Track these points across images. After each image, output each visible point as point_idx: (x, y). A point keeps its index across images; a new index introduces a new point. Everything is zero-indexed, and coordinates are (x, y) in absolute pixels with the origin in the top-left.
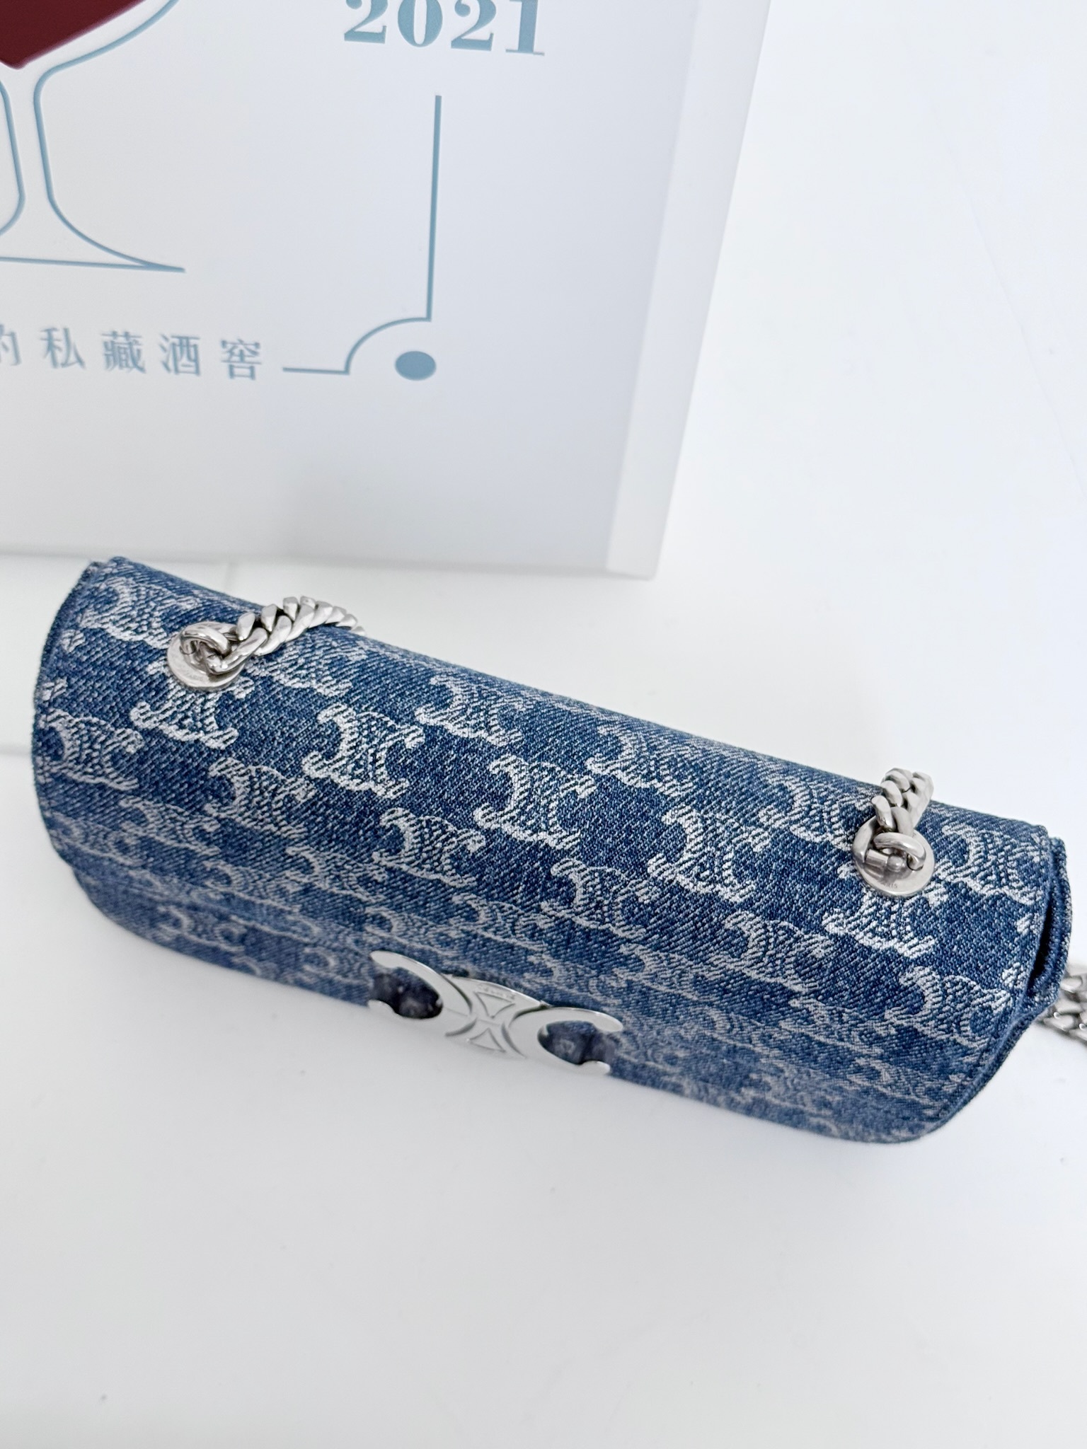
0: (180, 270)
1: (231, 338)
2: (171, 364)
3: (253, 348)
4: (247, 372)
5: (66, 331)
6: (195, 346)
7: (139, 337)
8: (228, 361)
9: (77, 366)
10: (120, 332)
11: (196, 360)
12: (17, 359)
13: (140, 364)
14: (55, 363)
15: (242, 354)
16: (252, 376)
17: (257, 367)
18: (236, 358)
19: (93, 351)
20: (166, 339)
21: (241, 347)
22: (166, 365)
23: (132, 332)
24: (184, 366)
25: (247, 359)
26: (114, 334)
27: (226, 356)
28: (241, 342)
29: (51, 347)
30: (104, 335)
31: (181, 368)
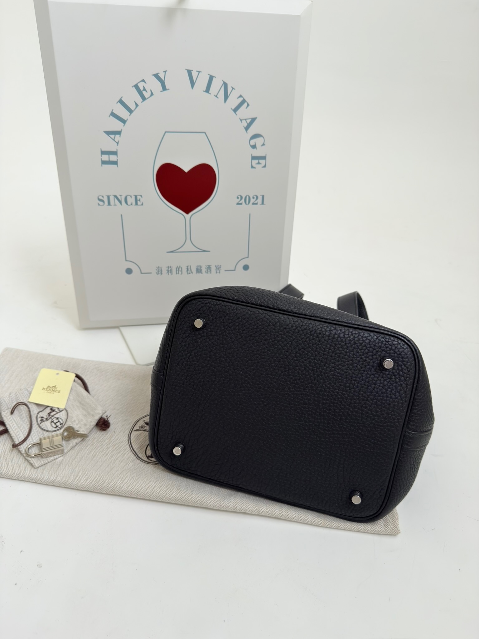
0: (209, 251)
1: (217, 265)
2: (207, 272)
3: (220, 267)
4: (219, 272)
5: (190, 266)
6: (211, 267)
7: (202, 266)
8: (216, 270)
9: (191, 274)
10: (199, 265)
11: (211, 270)
12: (182, 273)
13: (202, 272)
14: (188, 273)
15: (218, 268)
16: (220, 273)
17: (221, 271)
18: (217, 269)
19: (194, 270)
20: (206, 266)
21: (218, 267)
22: (206, 272)
23: (201, 265)
24: (209, 272)
25: (219, 269)
26: (198, 266)
27: (215, 269)
28: (218, 266)
29: (188, 270)
30: (196, 266)
31: (208, 272)
